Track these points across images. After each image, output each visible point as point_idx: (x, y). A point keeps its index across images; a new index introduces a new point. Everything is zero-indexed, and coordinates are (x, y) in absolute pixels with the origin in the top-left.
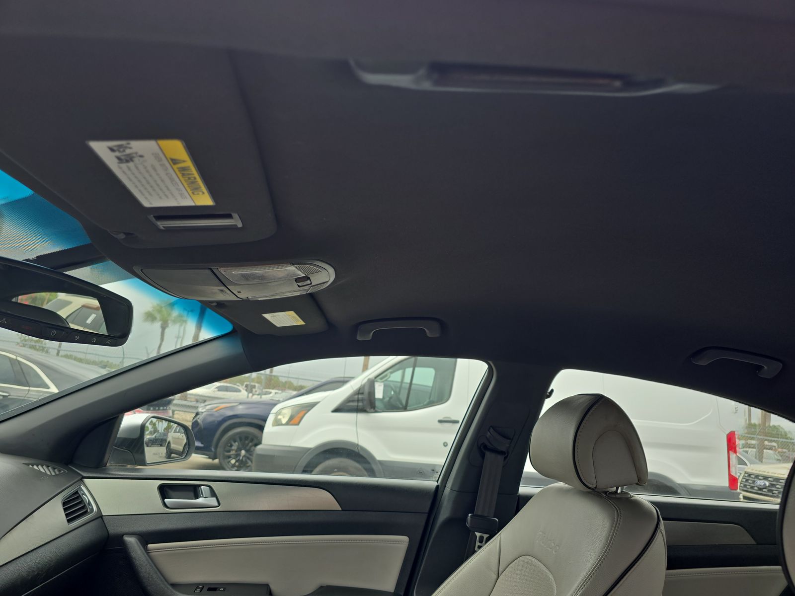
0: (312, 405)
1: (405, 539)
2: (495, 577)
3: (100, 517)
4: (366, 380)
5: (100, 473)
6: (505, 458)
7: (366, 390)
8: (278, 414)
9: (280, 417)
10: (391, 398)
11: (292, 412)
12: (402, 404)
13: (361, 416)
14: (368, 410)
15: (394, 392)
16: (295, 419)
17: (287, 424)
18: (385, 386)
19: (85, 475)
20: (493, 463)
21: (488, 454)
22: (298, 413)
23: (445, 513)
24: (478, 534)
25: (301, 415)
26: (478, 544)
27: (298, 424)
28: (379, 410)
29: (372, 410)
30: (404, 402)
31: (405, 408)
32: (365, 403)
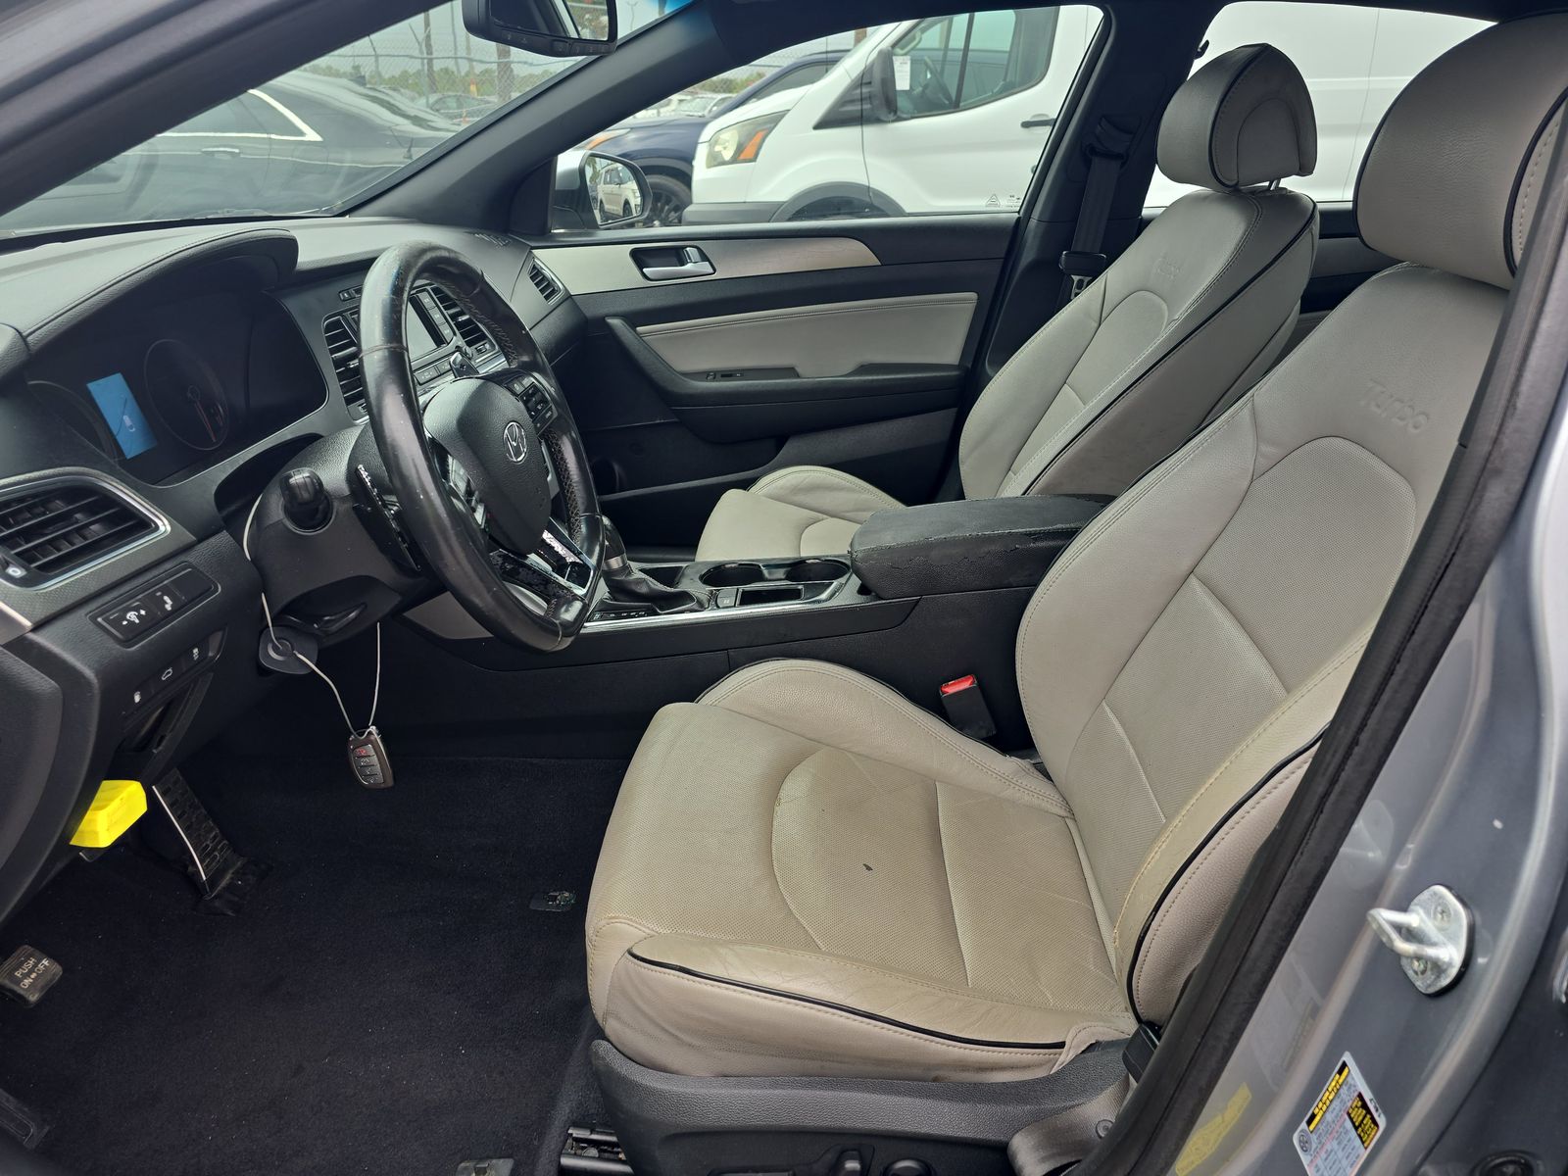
0: (775, 119)
1: (973, 295)
2: (1096, 325)
3: (569, 297)
4: (874, 54)
5: (547, 241)
6: (1123, 164)
7: (877, 76)
8: (712, 142)
9: (718, 148)
10: (926, 87)
11: (739, 137)
12: (949, 98)
13: (871, 132)
14: (883, 118)
15: (931, 73)
16: (746, 152)
17: (734, 160)
18: (913, 62)
19: (533, 244)
20: (1104, 174)
21: (1096, 160)
22: (750, 136)
23: (1028, 255)
24: (1076, 278)
25: (757, 139)
26: (1075, 290)
27: (754, 159)
28: (905, 116)
29: (892, 117)
30: (953, 94)
31: (955, 106)
32: (876, 102)
